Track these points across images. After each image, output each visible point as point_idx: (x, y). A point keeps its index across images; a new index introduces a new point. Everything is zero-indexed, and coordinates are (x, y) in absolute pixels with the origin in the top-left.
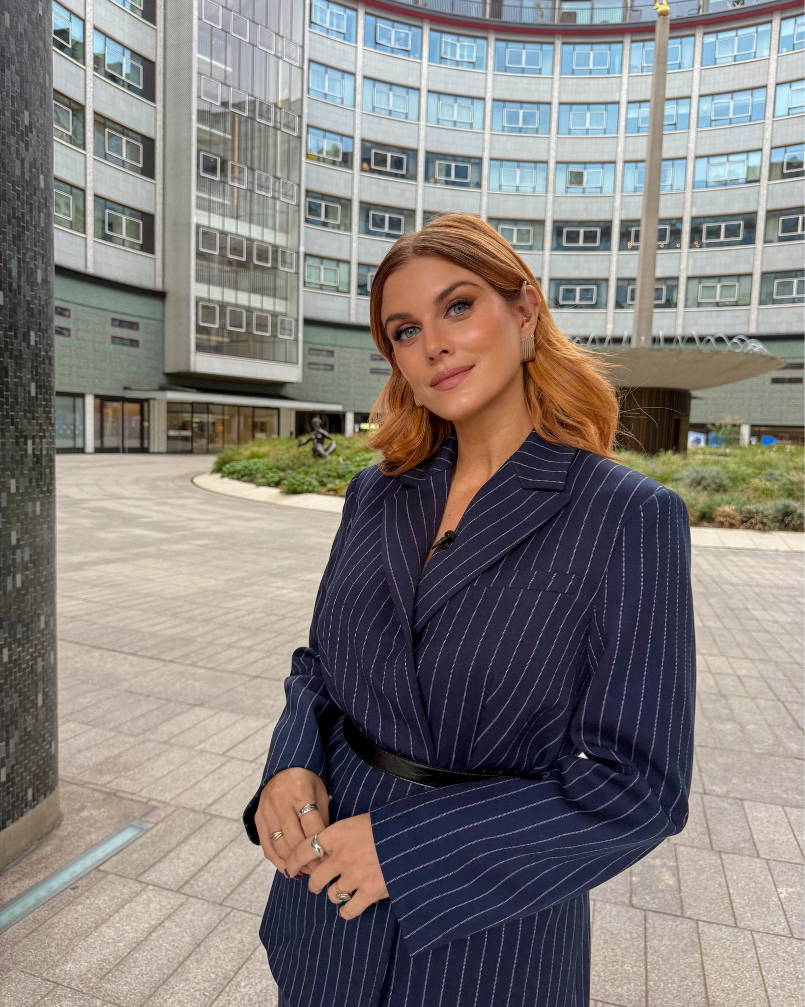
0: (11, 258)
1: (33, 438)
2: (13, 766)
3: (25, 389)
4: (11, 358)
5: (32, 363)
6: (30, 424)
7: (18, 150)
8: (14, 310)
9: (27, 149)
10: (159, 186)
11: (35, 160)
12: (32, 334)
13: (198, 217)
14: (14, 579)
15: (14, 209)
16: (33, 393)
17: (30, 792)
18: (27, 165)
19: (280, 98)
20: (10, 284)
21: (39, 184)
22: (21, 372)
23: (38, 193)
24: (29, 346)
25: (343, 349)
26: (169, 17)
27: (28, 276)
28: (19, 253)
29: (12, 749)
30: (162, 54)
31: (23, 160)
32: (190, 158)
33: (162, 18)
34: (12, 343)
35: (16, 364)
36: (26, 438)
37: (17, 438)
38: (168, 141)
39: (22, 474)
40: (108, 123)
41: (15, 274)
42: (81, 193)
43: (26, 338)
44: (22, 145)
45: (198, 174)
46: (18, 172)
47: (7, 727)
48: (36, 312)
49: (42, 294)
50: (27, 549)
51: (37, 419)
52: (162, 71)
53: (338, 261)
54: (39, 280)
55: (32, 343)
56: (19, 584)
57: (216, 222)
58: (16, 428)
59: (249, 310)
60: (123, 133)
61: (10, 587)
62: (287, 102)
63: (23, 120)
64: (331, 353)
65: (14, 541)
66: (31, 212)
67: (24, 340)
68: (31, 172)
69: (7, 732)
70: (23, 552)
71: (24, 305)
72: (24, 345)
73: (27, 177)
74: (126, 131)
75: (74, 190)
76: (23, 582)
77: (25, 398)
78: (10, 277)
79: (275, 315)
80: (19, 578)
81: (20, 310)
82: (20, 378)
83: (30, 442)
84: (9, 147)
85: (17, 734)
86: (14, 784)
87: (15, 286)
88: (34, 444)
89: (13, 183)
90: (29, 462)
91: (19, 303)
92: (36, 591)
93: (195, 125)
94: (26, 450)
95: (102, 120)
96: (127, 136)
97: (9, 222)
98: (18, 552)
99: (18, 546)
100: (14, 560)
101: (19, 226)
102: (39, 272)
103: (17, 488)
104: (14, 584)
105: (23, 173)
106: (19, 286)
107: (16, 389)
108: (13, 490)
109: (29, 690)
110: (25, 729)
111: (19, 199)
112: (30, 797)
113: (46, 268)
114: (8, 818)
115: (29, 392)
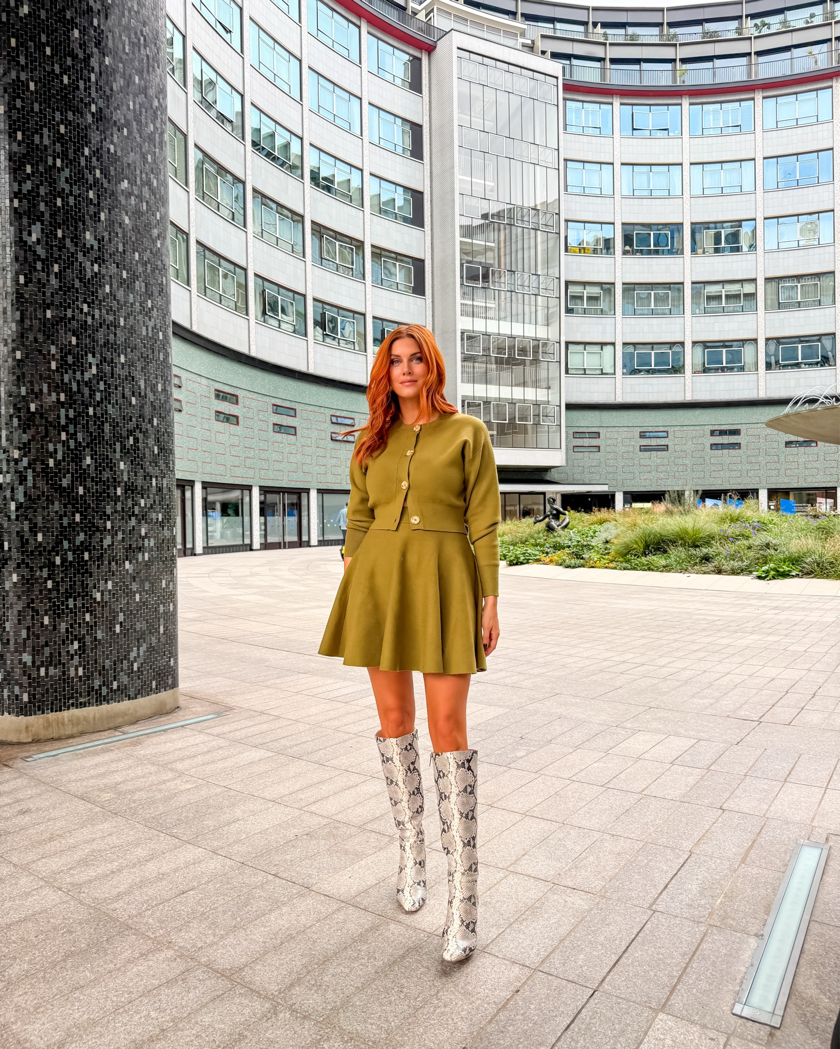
0: (140, 379)
1: (156, 477)
2: (142, 664)
3: (150, 450)
4: (140, 432)
5: (155, 435)
6: (154, 469)
7: (144, 322)
8: (142, 407)
9: (150, 320)
10: (429, 301)
11: (155, 325)
12: (155, 420)
13: (464, 323)
14: (143, 555)
15: (142, 353)
16: (156, 452)
17: (154, 683)
18: (150, 329)
19: (538, 202)
20: (140, 393)
21: (159, 337)
22: (147, 440)
23: (158, 342)
24: (152, 426)
25: (609, 429)
26: (434, 150)
27: (151, 388)
28: (145, 376)
29: (142, 654)
30: (429, 184)
31: (147, 327)
32: (454, 271)
33: (429, 153)
34: (141, 425)
35: (144, 436)
36: (151, 477)
37: (145, 476)
38: (435, 260)
39: (148, 497)
40: (383, 253)
41: (143, 387)
42: (363, 317)
43: (151, 421)
44: (147, 318)
45: (462, 284)
46: (144, 333)
47: (138, 640)
48: (157, 407)
49: (162, 397)
50: (152, 540)
51: (159, 467)
52: (429, 199)
53: (602, 344)
54: (160, 389)
55: (155, 424)
56: (146, 558)
57: (479, 325)
58: (145, 471)
59: (512, 403)
60: (396, 259)
61: (140, 559)
62: (546, 204)
63: (147, 305)
64: (597, 435)
65: (143, 534)
66: (153, 353)
67: (149, 423)
68: (153, 331)
69: (138, 642)
70: (149, 541)
71: (149, 403)
72: (149, 425)
73: (150, 335)
74: (399, 257)
75: (356, 315)
76: (149, 558)
77: (150, 455)
78: (140, 389)
79: (537, 404)
80: (146, 555)
81: (146, 407)
82: (147, 444)
83: (154, 479)
84: (138, 321)
85: (144, 645)
86: (142, 674)
87: (143, 394)
88: (157, 480)
89: (141, 340)
90: (154, 490)
91: (146, 403)
92: (158, 564)
93: (458, 239)
94: (151, 483)
95: (378, 251)
96: (402, 261)
97: (139, 360)
98: (146, 540)
99: (146, 536)
100: (143, 544)
101: (145, 361)
102: (160, 385)
103: (146, 504)
104: (143, 558)
105: (147, 333)
106: (146, 394)
107: (144, 450)
108: (143, 505)
109: (153, 622)
110: (151, 644)
111: (145, 347)
112: (154, 686)
113: (165, 383)
114: (139, 694)
115: (153, 451)
